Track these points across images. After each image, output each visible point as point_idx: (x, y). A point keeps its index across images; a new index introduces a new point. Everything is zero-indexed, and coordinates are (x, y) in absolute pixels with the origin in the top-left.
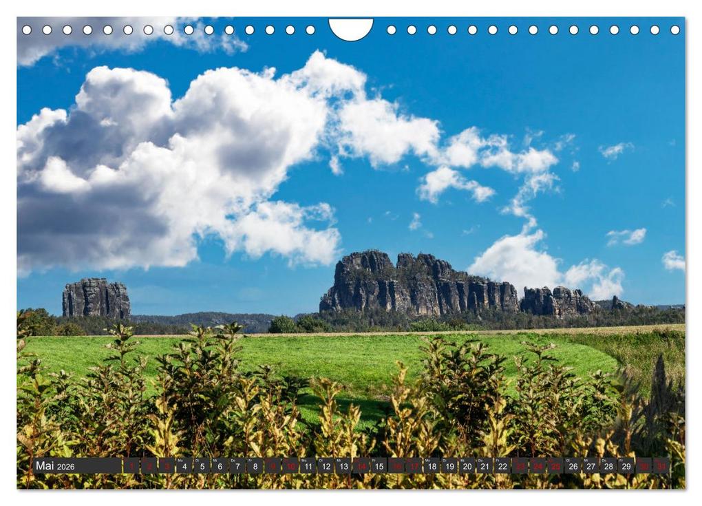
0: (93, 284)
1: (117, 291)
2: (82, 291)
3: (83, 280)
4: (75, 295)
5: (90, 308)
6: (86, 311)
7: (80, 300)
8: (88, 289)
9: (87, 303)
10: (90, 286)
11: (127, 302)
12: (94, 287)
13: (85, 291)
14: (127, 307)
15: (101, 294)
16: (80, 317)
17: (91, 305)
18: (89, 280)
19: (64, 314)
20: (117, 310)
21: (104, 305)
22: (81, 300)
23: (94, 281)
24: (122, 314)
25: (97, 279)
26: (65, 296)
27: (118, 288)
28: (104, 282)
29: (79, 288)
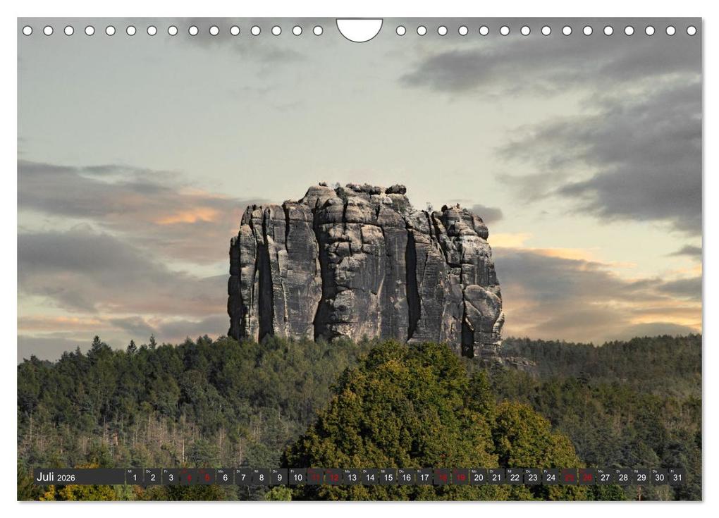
0: (358, 213)
1: (450, 243)
2: (312, 240)
3: (312, 192)
4: (283, 252)
5: (342, 308)
6: (327, 320)
7: (303, 277)
8: (336, 232)
9: (331, 286)
10: (345, 220)
11: (490, 292)
12: (361, 223)
13: (323, 238)
14: (492, 313)
15: (390, 255)
16: (304, 341)
17: (346, 299)
18: (339, 191)
19: (238, 330)
20: (451, 321)
21: (400, 301)
22: (308, 278)
23: (357, 199)
24: (468, 335)
25: (371, 192)
26: (246, 257)
27: (454, 233)
28: (400, 205)
29: (299, 224)
